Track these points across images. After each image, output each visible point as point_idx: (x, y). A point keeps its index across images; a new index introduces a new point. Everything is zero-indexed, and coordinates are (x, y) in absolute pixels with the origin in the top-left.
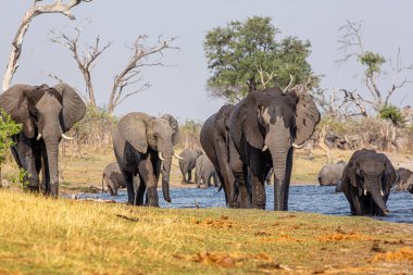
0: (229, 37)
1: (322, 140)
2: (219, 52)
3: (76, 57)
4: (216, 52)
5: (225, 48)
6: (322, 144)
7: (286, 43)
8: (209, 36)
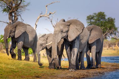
0: (93, 17)
1: (117, 45)
2: (90, 21)
3: (52, 24)
4: (89, 21)
5: (92, 20)
6: (117, 46)
7: (109, 19)
8: (88, 17)
